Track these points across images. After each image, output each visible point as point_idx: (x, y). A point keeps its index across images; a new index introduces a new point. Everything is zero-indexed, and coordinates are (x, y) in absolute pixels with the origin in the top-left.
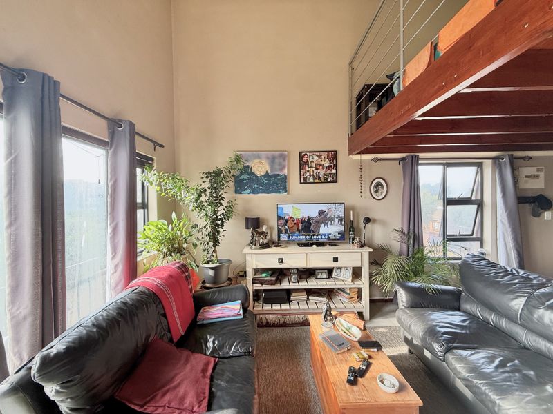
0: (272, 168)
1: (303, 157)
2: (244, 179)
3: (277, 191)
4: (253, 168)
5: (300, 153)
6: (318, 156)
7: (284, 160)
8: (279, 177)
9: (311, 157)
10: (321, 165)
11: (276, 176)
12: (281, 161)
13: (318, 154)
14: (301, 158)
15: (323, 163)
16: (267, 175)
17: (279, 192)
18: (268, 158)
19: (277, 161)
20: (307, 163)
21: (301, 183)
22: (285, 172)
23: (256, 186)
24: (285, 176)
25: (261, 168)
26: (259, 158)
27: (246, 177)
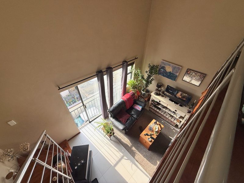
0: (173, 71)
1: (188, 71)
2: (162, 71)
4: (166, 68)
6: (195, 73)
7: (179, 70)
9: (192, 73)
11: (173, 74)
13: (196, 73)
16: (170, 72)
18: (173, 67)
19: (176, 69)
20: (189, 74)
21: (182, 80)
22: (178, 74)
23: (165, 74)
24: (177, 76)
25: (169, 69)
26: (169, 65)
27: (162, 70)
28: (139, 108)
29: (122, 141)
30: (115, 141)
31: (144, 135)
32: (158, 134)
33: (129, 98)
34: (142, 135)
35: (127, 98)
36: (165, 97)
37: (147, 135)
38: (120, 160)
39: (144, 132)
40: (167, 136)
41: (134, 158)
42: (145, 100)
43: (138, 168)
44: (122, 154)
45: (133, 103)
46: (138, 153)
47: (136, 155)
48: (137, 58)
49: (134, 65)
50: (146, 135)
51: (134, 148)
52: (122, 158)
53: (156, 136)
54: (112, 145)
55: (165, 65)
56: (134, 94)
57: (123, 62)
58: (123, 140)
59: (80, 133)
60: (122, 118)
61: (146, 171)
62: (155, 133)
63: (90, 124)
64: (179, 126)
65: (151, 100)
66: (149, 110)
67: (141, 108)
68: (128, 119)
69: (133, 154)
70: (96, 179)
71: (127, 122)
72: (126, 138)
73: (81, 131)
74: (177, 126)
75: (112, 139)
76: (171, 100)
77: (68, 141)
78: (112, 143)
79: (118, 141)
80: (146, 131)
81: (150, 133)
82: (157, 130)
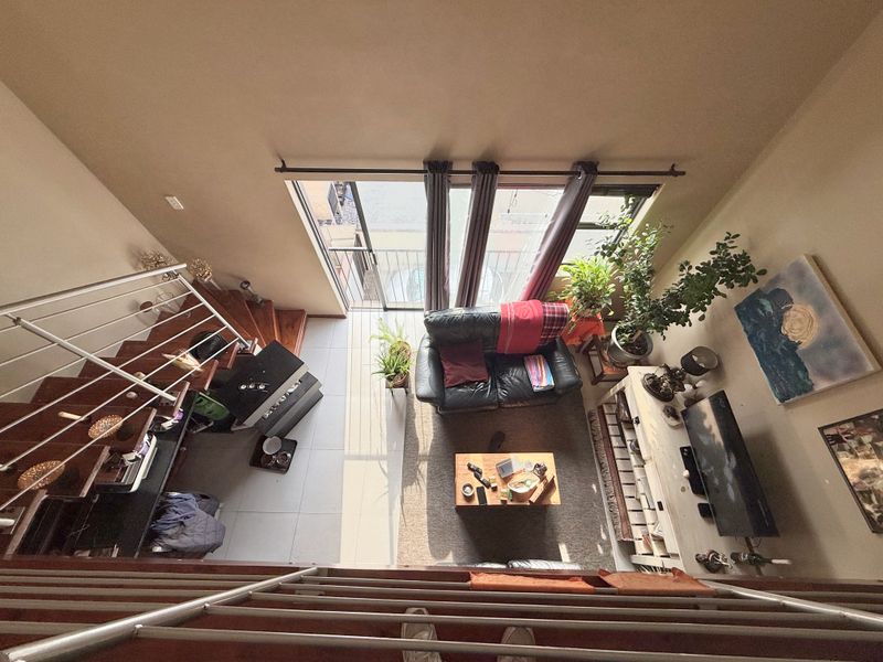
0: (813, 349)
2: (762, 307)
3: (773, 381)
4: (792, 312)
7: (847, 371)
8: (801, 374)
11: (800, 365)
12: (842, 365)
16: (793, 346)
17: (774, 389)
18: (830, 330)
19: (835, 352)
21: (822, 429)
22: (821, 385)
23: (762, 336)
24: (811, 388)
25: (801, 325)
26: (821, 308)
27: (769, 308)
28: (540, 380)
29: (413, 422)
30: (401, 406)
31: (469, 466)
32: (509, 503)
33: (528, 321)
34: (462, 460)
35: (521, 317)
36: (675, 423)
37: (477, 473)
38: (369, 458)
39: (477, 459)
40: (554, 535)
41: (403, 487)
42: (603, 372)
43: (391, 514)
44: (385, 452)
45: (535, 348)
46: (424, 488)
47: (414, 486)
48: (684, 173)
49: (650, 202)
50: (472, 470)
51: (424, 467)
52: (379, 458)
53: (499, 503)
54: (384, 407)
55: (800, 290)
56: (563, 320)
57: (579, 163)
58: (417, 422)
59: (343, 317)
60: (455, 367)
61: (400, 540)
62: (505, 490)
63: (382, 313)
64: (637, 559)
65: (618, 387)
66: (591, 415)
67: (544, 384)
68: (469, 383)
69: (409, 477)
70: (295, 443)
71: (459, 386)
72: (432, 427)
73: (349, 315)
74: (628, 548)
75: (397, 398)
76: (689, 457)
77: (309, 316)
78: (387, 404)
79: (407, 414)
80: (484, 460)
81: (490, 475)
82: (522, 490)
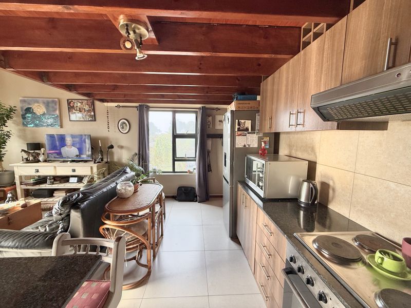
1: (70, 103)
4: (34, 110)
5: (68, 100)
6: (80, 102)
8: (53, 116)
10: (83, 109)
12: (54, 105)
13: (80, 101)
14: (69, 104)
15: (84, 107)
20: (73, 107)
21: (70, 121)
22: (57, 113)
25: (39, 109)
26: (37, 102)
27: (29, 115)
55: (29, 104)
